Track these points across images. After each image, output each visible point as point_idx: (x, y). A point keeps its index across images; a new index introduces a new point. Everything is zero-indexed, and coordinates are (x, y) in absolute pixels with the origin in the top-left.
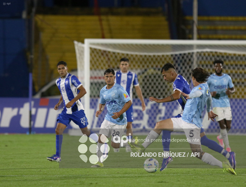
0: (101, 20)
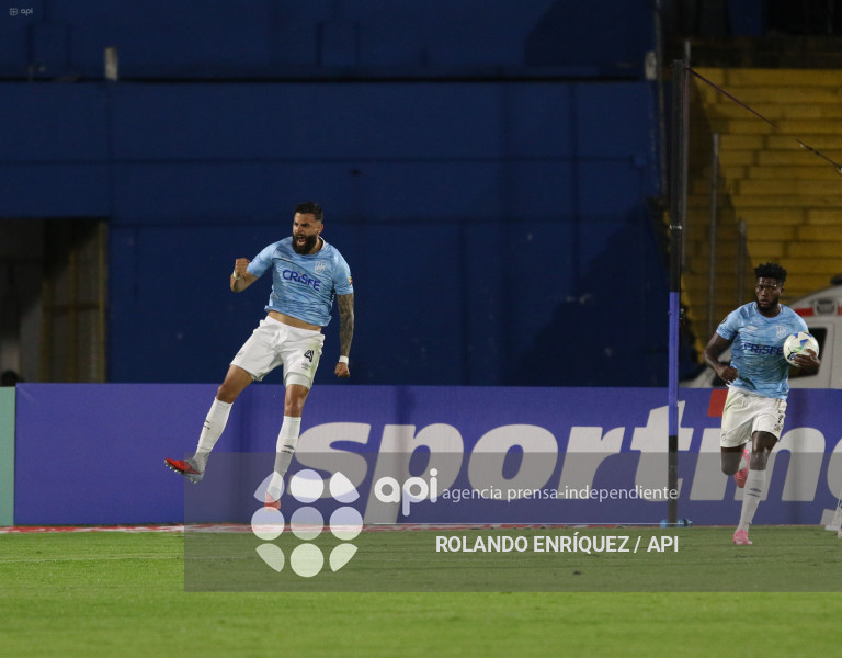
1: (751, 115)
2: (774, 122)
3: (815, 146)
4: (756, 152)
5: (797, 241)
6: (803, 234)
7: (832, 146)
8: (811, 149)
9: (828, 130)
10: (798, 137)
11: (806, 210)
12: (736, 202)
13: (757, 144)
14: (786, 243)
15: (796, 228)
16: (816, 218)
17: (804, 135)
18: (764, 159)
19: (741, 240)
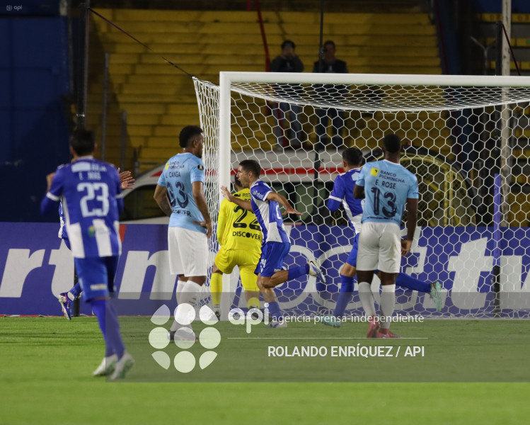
0: (261, 22)
1: (131, 40)
2: (146, 46)
3: (173, 62)
4: (134, 66)
5: (161, 125)
6: (165, 121)
7: (184, 61)
8: (172, 64)
9: (182, 51)
10: (163, 55)
11: (166, 104)
12: (120, 99)
13: (134, 60)
14: (153, 127)
15: (160, 116)
16: (174, 110)
17: (168, 54)
18: (140, 70)
19: (124, 125)
